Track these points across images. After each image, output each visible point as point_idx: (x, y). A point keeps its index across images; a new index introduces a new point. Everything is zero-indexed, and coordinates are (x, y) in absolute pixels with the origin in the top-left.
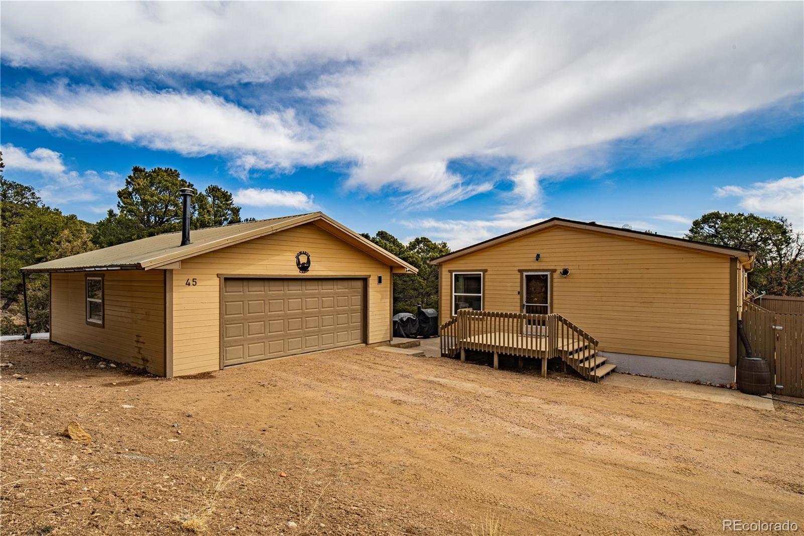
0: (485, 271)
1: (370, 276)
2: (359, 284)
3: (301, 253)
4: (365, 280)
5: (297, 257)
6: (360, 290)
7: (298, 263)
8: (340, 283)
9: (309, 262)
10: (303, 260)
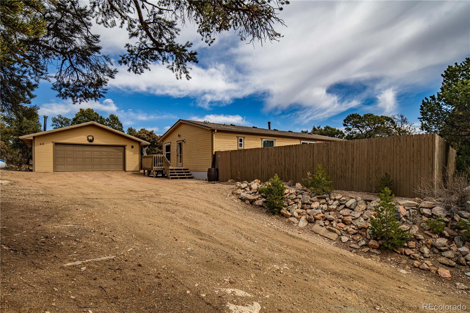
0: (171, 143)
1: (127, 145)
2: (122, 148)
3: (89, 136)
4: (124, 147)
5: (88, 137)
6: (123, 151)
7: (88, 139)
8: (111, 147)
9: (93, 139)
10: (90, 138)
